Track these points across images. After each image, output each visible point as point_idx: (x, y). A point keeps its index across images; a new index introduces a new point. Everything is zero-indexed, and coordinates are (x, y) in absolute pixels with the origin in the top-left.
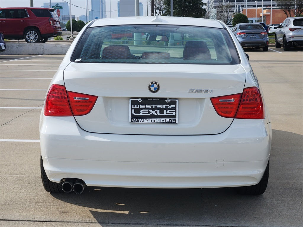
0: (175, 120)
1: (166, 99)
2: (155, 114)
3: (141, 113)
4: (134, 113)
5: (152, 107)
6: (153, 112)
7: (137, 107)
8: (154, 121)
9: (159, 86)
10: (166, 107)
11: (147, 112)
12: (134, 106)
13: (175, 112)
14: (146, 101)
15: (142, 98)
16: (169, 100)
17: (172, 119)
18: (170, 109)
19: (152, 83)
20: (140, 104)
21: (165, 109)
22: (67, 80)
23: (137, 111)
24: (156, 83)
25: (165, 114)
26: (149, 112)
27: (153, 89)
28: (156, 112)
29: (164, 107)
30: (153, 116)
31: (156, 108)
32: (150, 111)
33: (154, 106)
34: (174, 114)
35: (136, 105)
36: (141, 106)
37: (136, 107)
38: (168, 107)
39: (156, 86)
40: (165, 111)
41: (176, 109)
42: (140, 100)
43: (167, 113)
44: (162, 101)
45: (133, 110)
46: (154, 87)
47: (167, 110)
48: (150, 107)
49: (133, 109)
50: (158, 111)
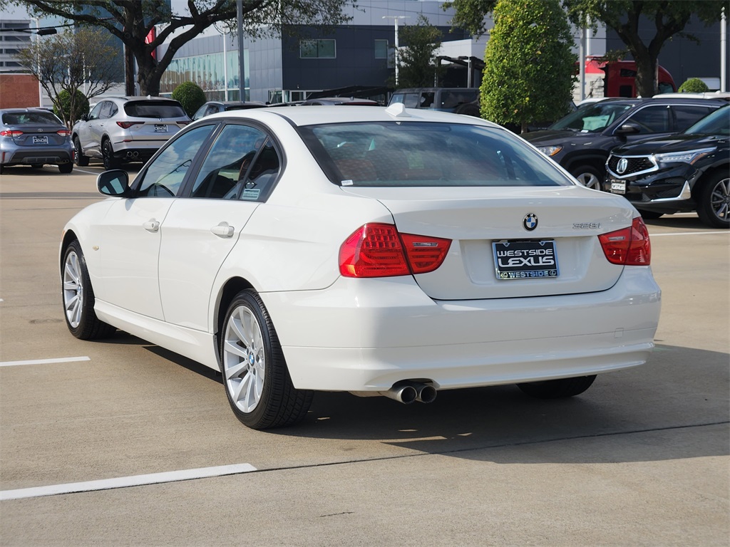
0: (556, 271)
1: (540, 240)
2: (529, 264)
3: (511, 263)
4: (501, 265)
5: (523, 253)
6: (525, 262)
7: (504, 254)
8: (530, 274)
9: (537, 220)
10: (541, 252)
11: (518, 262)
12: (500, 254)
13: (554, 259)
14: (515, 244)
15: (510, 241)
16: (544, 242)
17: (552, 270)
18: (546, 255)
19: (529, 216)
20: (507, 249)
21: (540, 256)
22: (397, 215)
23: (505, 260)
24: (534, 216)
25: (541, 264)
26: (521, 262)
27: (529, 225)
28: (529, 261)
29: (538, 252)
30: (525, 268)
31: (528, 256)
32: (522, 259)
33: (525, 251)
34: (552, 263)
35: (502, 252)
36: (508, 253)
37: (502, 255)
38: (543, 252)
39: (533, 220)
40: (540, 258)
41: (553, 255)
42: (506, 244)
43: (543, 263)
44: (533, 244)
45: (500, 260)
46: (530, 222)
47: (543, 256)
48: (521, 254)
49: (498, 258)
50: (532, 259)
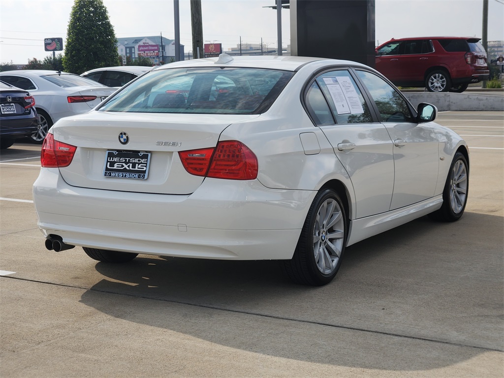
0: (144, 175)
1: (139, 152)
2: (128, 168)
3: (116, 166)
4: (108, 167)
5: (126, 160)
6: (126, 166)
7: (113, 160)
8: (126, 175)
9: (127, 137)
10: (139, 161)
11: (120, 166)
12: (110, 159)
13: (146, 166)
14: (121, 154)
15: (117, 151)
16: (142, 154)
17: (141, 174)
18: (141, 163)
19: (121, 134)
20: (116, 156)
21: (137, 163)
22: (55, 129)
23: (112, 164)
24: (125, 134)
25: (136, 169)
26: (123, 166)
27: (122, 140)
28: (129, 166)
29: (136, 161)
30: (125, 170)
31: (129, 162)
33: (128, 159)
34: (145, 168)
35: (112, 158)
36: (115, 159)
37: (111, 160)
38: (140, 161)
39: (125, 137)
40: (137, 165)
41: (146, 164)
42: (116, 153)
43: (138, 168)
44: (135, 154)
45: (109, 163)
46: (124, 138)
47: (139, 164)
48: (124, 161)
50: (131, 165)
